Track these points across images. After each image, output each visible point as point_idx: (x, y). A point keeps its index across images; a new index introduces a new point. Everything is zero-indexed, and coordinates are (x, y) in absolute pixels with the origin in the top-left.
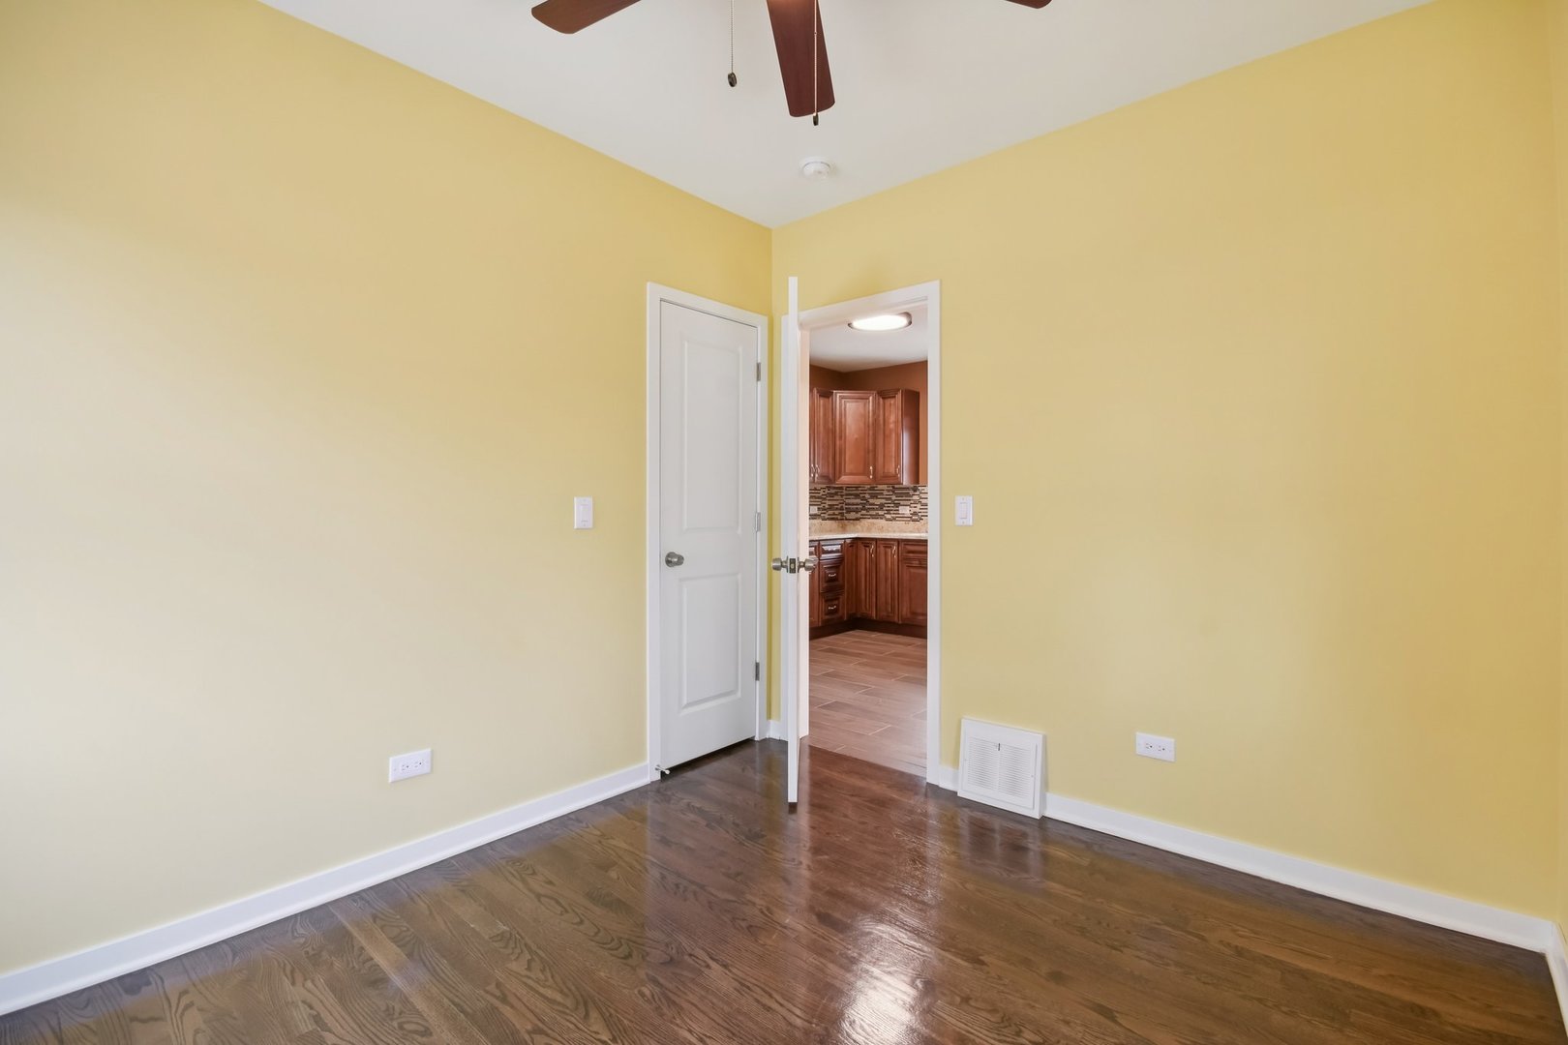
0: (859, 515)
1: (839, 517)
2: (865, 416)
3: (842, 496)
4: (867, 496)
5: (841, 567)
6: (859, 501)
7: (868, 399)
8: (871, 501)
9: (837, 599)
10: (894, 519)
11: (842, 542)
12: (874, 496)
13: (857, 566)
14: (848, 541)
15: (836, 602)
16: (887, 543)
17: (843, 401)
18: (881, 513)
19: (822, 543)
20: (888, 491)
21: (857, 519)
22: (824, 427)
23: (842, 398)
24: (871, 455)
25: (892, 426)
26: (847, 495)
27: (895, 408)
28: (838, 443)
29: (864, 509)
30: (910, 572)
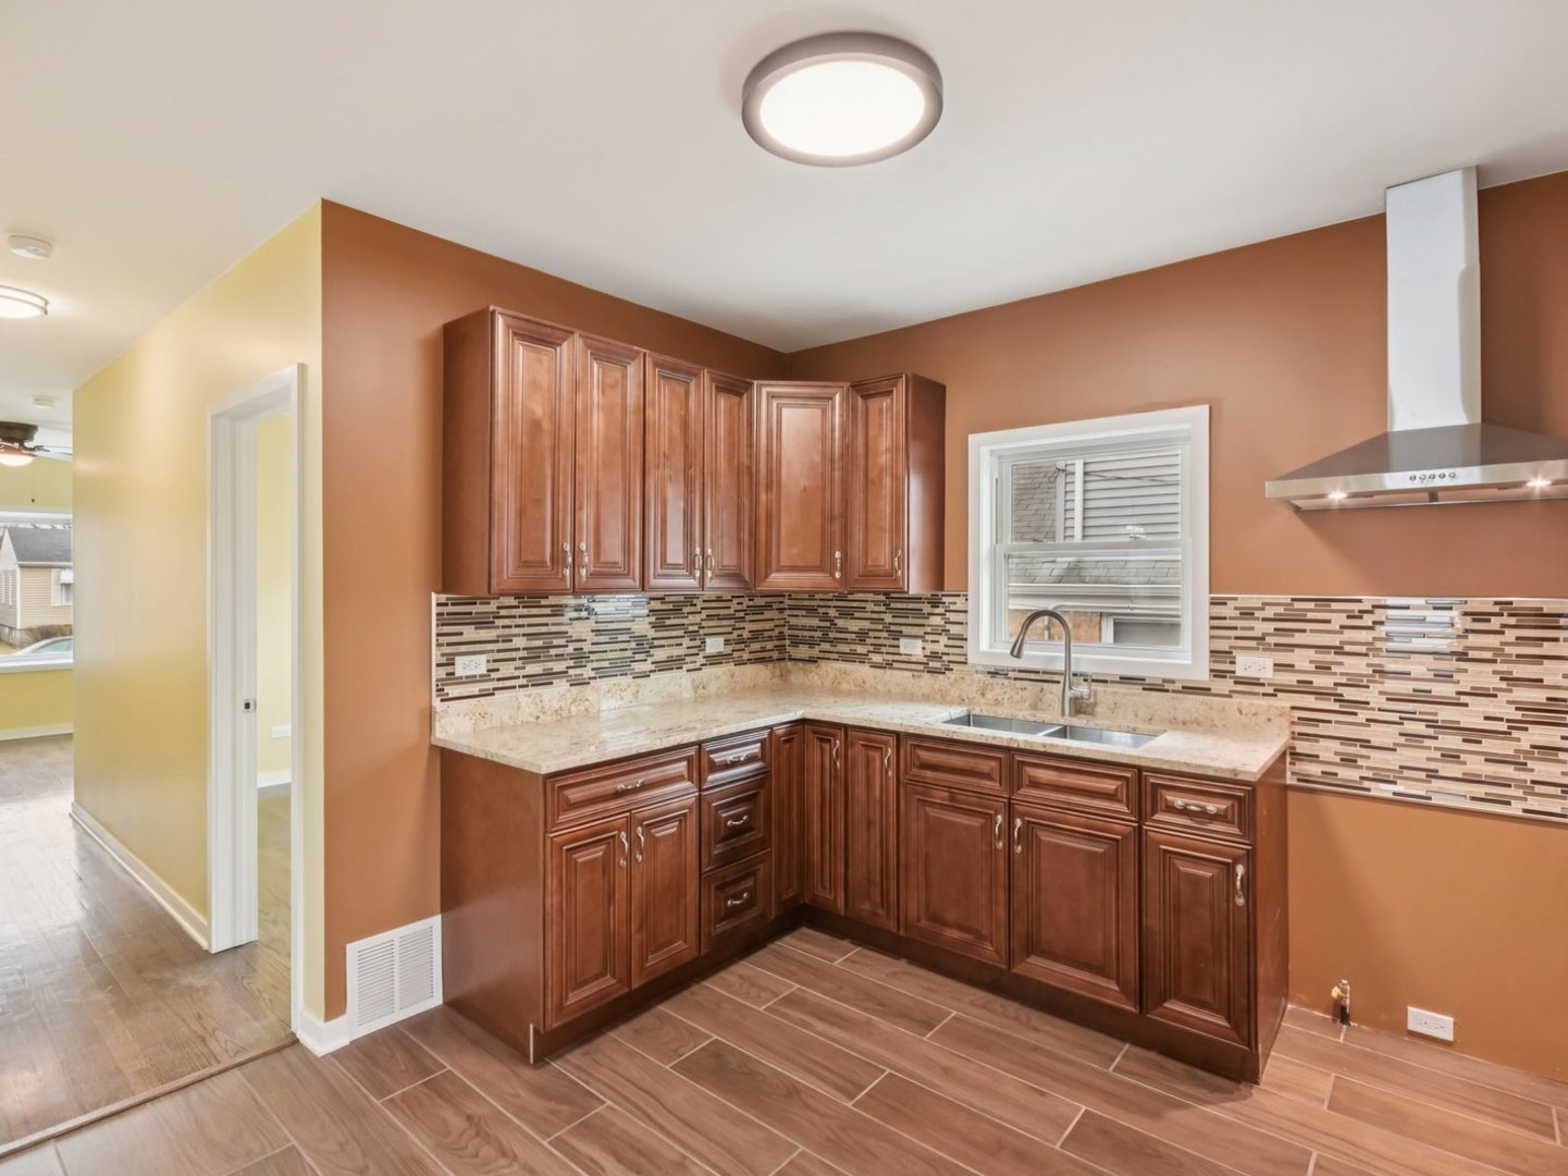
0: (815, 652)
1: (775, 655)
2: (824, 437)
3: (781, 610)
4: (832, 613)
5: (761, 799)
6: (815, 622)
7: (831, 399)
8: (841, 623)
9: (752, 874)
10: (889, 665)
11: (765, 734)
12: (847, 614)
13: (801, 786)
14: (780, 731)
15: (750, 883)
16: (871, 737)
17: (775, 403)
18: (860, 649)
19: (708, 747)
20: (877, 603)
21: (812, 660)
22: (730, 459)
23: (772, 396)
24: (837, 525)
25: (884, 459)
26: (791, 608)
27: (891, 415)
28: (763, 497)
29: (825, 639)
30: (926, 815)
